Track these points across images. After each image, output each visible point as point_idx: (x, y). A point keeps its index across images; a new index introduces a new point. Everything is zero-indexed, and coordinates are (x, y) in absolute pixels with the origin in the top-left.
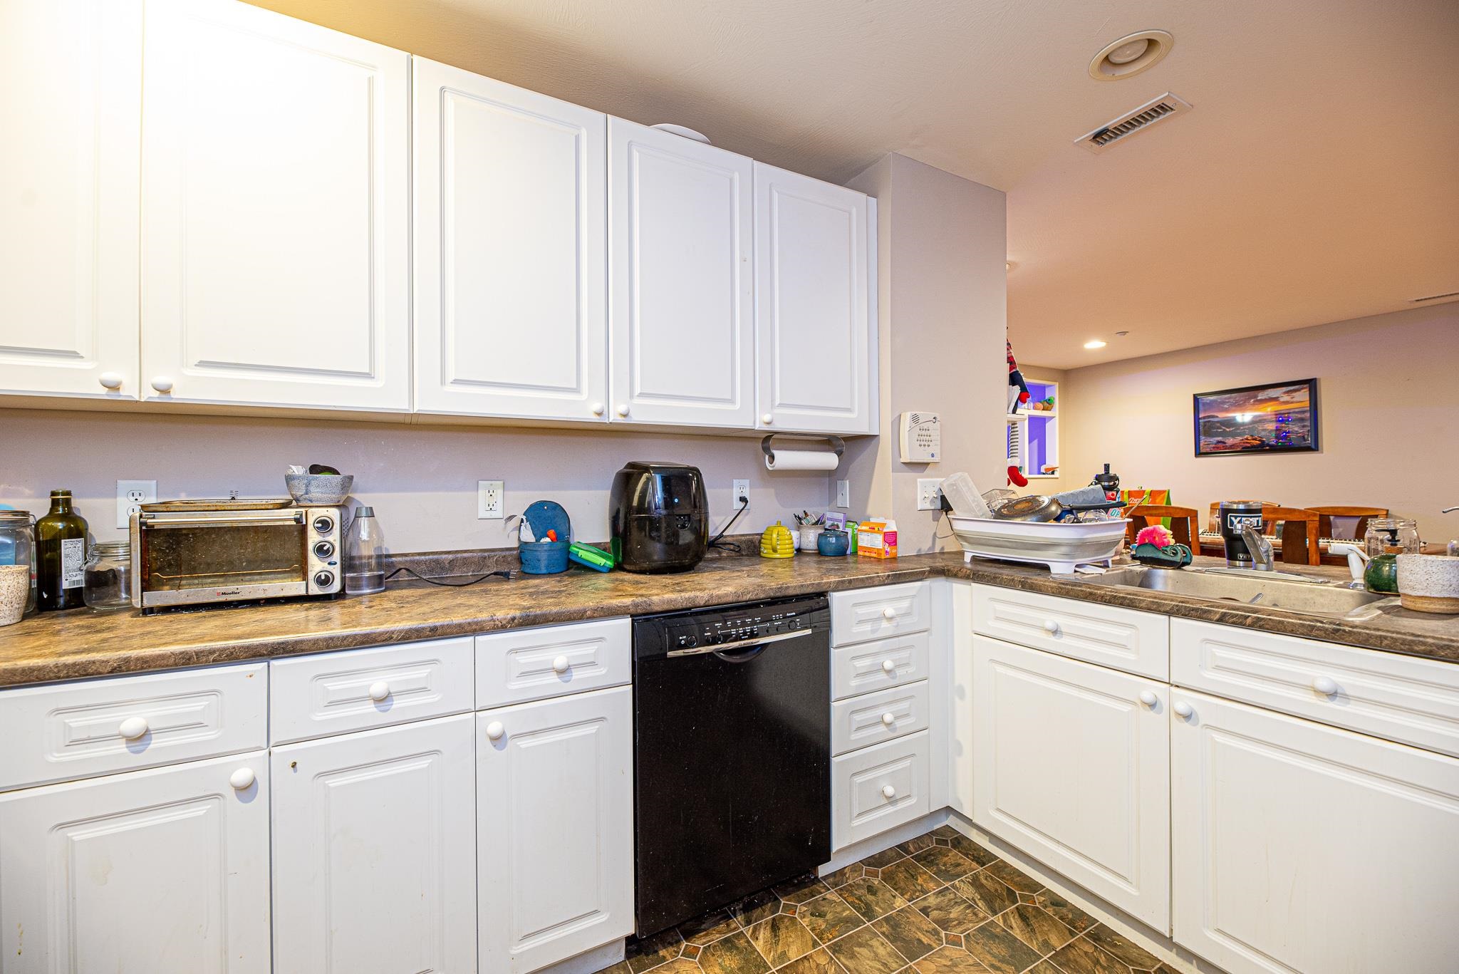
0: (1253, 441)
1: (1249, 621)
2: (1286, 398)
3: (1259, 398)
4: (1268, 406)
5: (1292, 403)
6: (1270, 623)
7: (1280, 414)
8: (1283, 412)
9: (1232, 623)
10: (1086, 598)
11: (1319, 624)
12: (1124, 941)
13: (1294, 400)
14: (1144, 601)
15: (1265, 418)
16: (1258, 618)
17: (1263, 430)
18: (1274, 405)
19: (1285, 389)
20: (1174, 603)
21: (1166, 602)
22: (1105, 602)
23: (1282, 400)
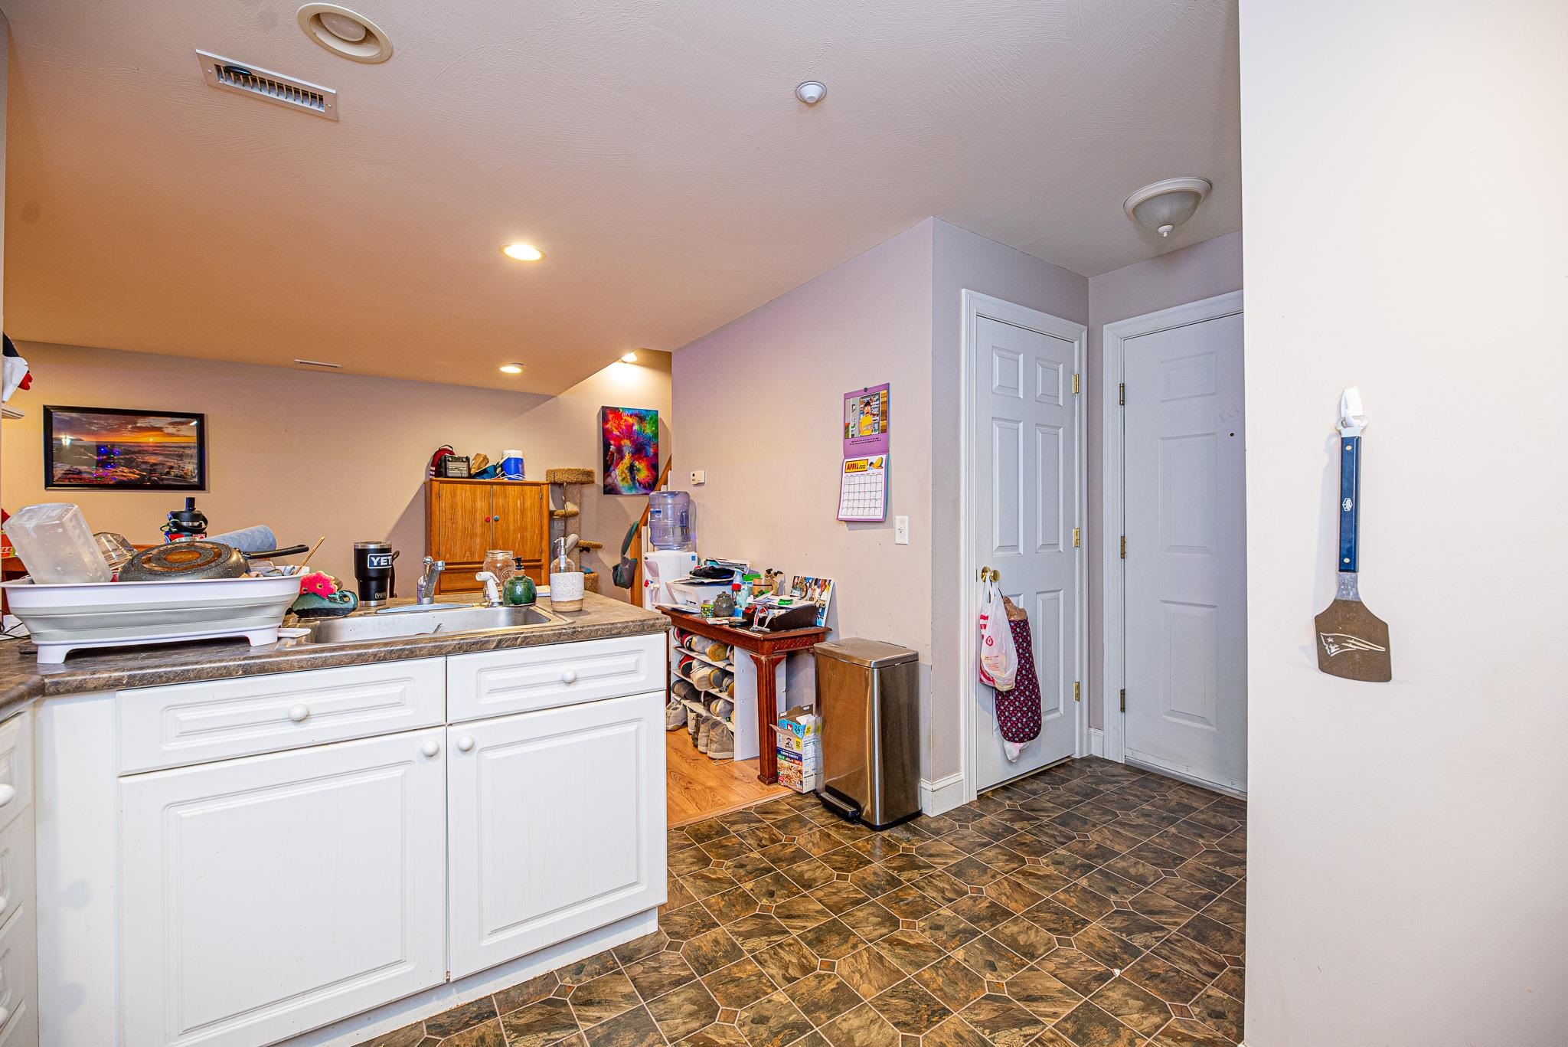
0: (130, 475)
1: (519, 641)
2: (171, 430)
3: (138, 425)
4: (150, 436)
5: (178, 436)
6: (534, 639)
7: (164, 446)
8: (167, 445)
9: (507, 647)
10: (353, 662)
11: (564, 631)
12: (383, 1040)
13: (180, 433)
14: (424, 648)
15: (146, 448)
16: (526, 637)
17: (144, 463)
18: (156, 435)
19: (170, 420)
20: (455, 642)
21: (448, 643)
22: (378, 660)
23: (166, 431)
